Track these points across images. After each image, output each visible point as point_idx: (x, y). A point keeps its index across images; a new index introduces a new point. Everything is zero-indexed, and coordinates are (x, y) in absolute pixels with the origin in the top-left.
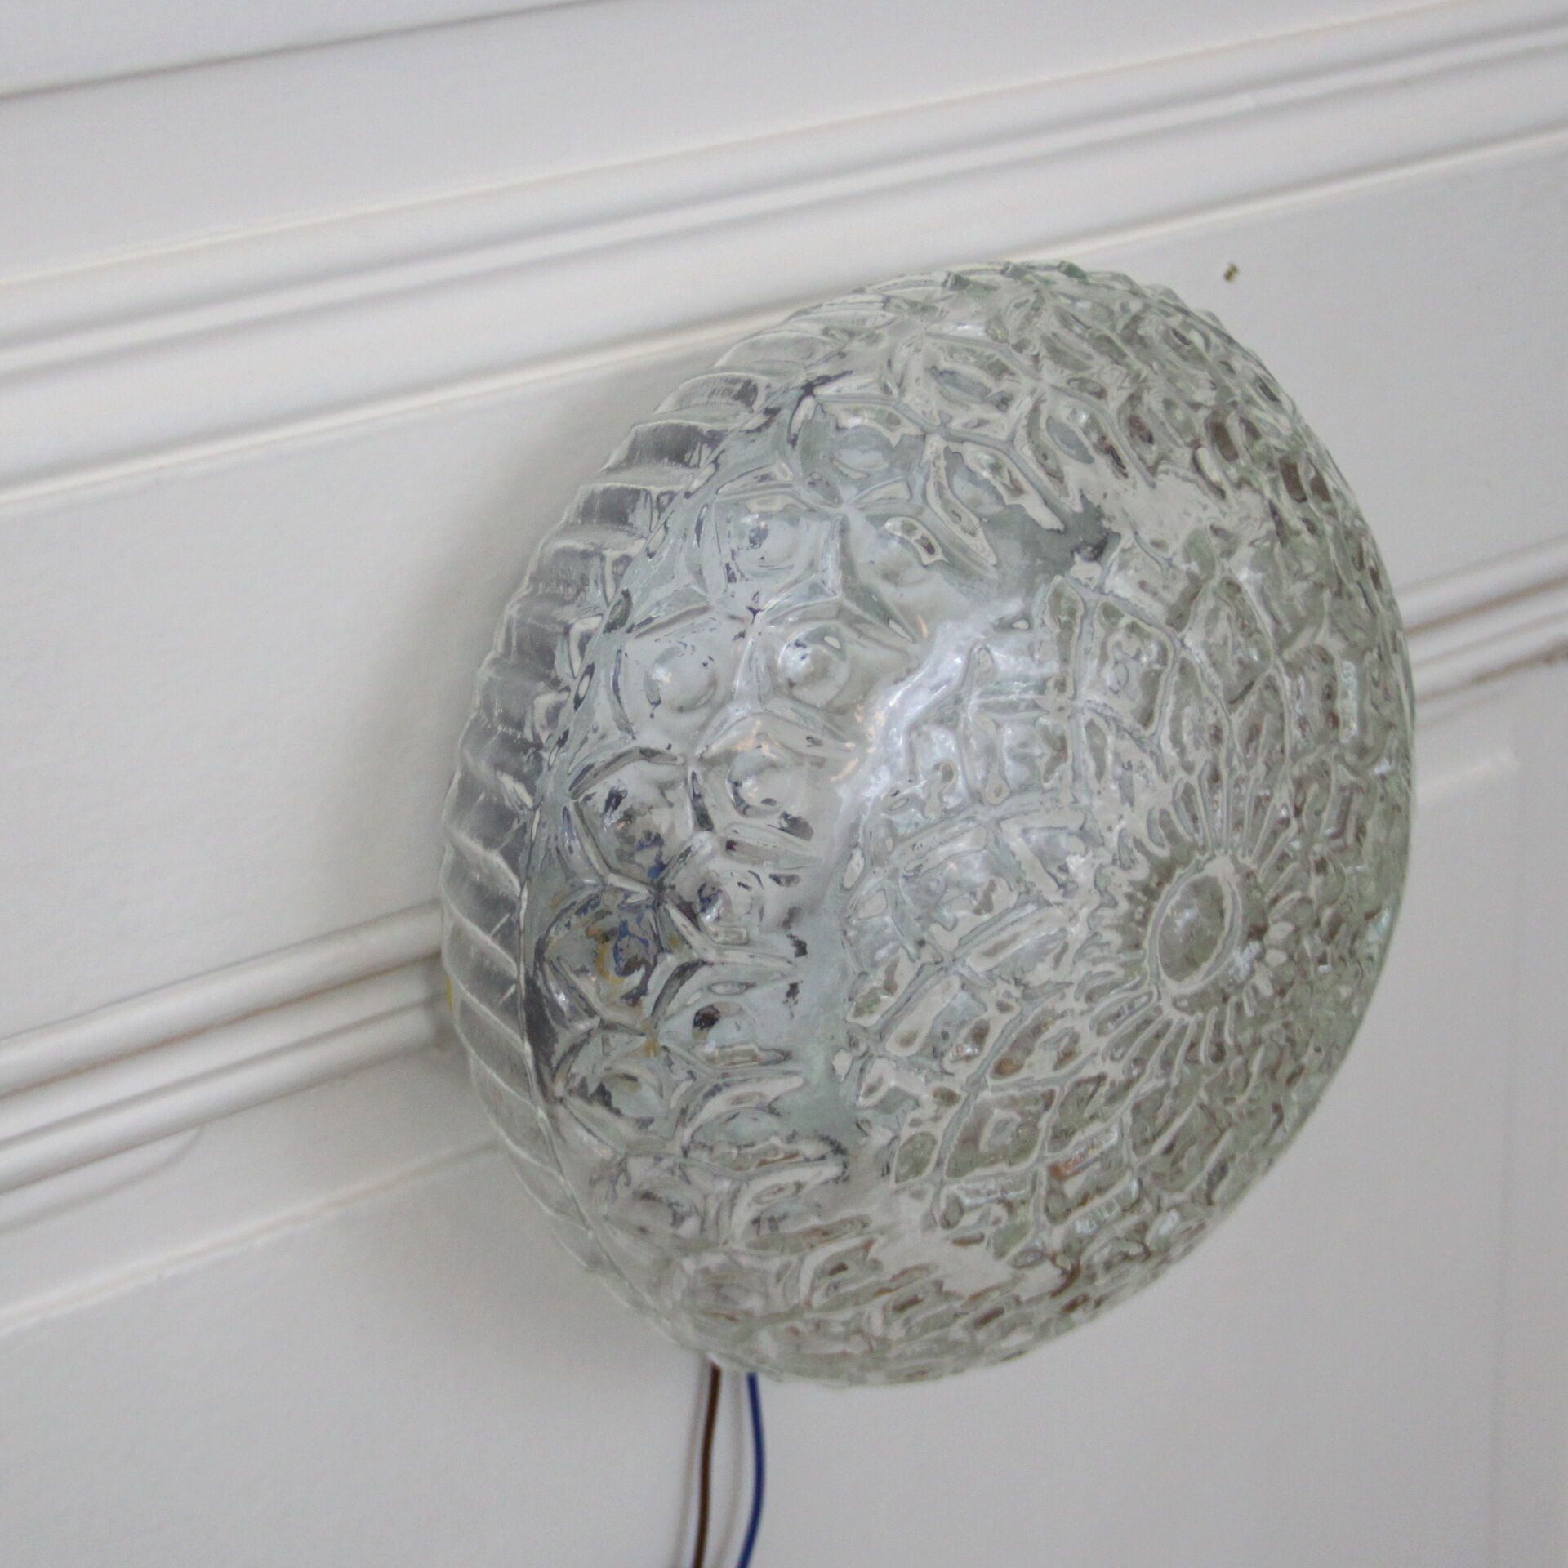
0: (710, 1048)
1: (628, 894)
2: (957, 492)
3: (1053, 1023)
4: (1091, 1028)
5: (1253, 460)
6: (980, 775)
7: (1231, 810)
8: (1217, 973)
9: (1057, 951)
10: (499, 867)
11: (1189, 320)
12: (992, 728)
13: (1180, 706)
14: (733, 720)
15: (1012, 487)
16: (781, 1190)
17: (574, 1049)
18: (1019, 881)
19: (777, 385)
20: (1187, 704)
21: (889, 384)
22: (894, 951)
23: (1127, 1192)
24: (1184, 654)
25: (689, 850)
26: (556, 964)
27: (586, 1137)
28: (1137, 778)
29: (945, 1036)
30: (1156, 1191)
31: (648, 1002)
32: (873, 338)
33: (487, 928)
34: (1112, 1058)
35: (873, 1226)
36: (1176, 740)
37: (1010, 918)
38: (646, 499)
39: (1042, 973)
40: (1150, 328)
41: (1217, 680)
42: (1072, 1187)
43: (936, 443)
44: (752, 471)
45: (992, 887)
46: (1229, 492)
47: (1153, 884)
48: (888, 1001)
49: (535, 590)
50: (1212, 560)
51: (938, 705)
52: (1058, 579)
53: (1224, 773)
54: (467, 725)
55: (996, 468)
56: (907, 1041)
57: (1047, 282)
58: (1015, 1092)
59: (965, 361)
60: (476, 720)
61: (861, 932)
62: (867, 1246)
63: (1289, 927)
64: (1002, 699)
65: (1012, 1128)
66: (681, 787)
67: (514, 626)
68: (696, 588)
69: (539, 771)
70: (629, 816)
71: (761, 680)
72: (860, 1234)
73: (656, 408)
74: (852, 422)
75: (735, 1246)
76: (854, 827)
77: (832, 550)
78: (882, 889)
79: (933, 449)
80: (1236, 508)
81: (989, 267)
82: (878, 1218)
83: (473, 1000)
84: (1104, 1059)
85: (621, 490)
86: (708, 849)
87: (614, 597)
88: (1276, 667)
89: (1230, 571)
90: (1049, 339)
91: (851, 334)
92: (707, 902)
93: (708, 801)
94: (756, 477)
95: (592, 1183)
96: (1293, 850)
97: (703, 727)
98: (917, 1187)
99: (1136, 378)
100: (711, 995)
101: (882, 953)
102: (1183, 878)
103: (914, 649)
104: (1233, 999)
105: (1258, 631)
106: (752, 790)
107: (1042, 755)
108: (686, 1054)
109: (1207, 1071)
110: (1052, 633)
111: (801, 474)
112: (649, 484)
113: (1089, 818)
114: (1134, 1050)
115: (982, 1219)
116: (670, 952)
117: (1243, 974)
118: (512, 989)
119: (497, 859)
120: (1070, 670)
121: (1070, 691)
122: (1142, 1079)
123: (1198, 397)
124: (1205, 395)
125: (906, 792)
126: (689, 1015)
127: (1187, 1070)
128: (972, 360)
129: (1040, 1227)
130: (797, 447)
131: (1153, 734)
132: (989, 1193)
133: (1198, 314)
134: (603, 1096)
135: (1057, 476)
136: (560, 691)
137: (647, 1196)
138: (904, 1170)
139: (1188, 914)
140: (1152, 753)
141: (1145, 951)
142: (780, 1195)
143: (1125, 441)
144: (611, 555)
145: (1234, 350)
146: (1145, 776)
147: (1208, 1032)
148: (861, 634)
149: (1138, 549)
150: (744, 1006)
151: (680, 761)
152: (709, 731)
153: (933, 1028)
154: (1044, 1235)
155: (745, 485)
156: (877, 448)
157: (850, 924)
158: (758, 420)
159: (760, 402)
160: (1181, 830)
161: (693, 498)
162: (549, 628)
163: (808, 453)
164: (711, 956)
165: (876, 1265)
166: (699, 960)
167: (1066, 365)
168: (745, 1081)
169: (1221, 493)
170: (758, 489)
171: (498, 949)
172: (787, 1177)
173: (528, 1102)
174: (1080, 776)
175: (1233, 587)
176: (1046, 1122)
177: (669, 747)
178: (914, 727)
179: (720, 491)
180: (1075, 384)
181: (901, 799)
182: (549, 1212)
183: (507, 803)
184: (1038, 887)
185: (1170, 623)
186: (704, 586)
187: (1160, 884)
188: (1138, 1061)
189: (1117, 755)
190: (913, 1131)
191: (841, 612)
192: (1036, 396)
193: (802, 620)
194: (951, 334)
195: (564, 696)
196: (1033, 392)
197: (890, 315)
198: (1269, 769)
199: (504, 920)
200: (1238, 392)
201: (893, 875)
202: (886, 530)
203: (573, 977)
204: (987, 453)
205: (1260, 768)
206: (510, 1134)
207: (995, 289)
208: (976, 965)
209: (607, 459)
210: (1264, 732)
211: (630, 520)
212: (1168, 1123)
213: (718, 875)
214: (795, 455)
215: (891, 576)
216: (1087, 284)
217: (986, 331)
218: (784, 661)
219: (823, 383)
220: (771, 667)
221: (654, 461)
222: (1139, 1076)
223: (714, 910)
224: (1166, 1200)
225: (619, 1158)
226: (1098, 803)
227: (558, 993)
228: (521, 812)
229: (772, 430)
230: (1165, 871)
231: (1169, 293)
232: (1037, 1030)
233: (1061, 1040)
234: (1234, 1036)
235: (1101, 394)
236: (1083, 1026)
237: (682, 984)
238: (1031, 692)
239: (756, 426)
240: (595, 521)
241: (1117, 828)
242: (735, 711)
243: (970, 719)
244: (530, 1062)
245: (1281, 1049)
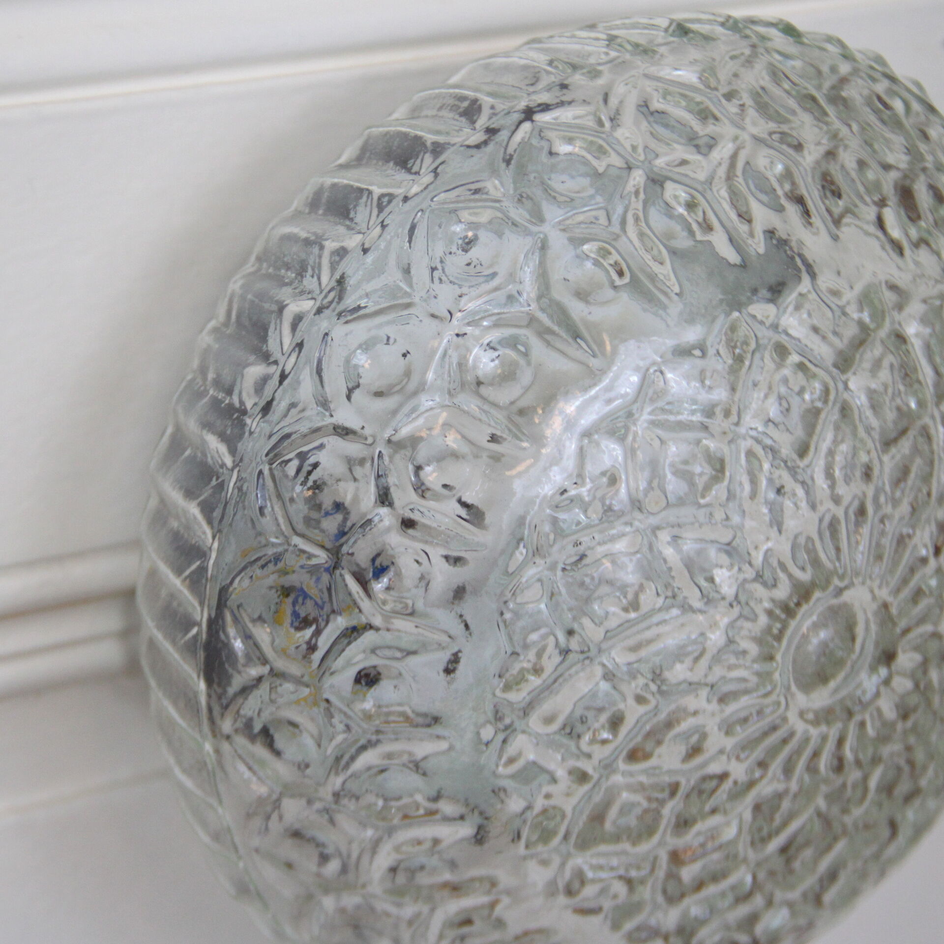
0: (368, 705)
1: (310, 556)
2: (652, 223)
3: (685, 719)
4: (720, 729)
5: (936, 223)
6: (642, 485)
7: (874, 544)
8: (844, 693)
9: (696, 654)
10: (195, 518)
11: (895, 88)
12: (657, 443)
13: (836, 442)
14: (422, 409)
15: (704, 225)
16: (419, 842)
17: (245, 691)
18: (667, 586)
19: (501, 106)
20: (842, 441)
21: (603, 118)
22: (544, 637)
23: (741, 883)
24: (846, 396)
25: (370, 521)
26: (236, 611)
27: (247, 774)
28: (788, 504)
29: (583, 720)
30: (769, 887)
31: (317, 656)
32: (594, 74)
33: (179, 572)
34: (738, 758)
35: (501, 886)
36: (829, 474)
37: (656, 619)
38: (368, 197)
39: (679, 672)
40: (854, 92)
41: (875, 423)
42: (688, 873)
43: (638, 178)
44: (468, 184)
45: (641, 587)
46: (907, 251)
47: (792, 605)
48: (535, 681)
49: (259, 270)
50: (883, 312)
51: (611, 417)
52: (736, 314)
53: (870, 509)
54: (184, 384)
55: (691, 206)
56: (549, 720)
57: (763, 38)
58: (643, 779)
59: (677, 105)
60: (193, 380)
61: (517, 615)
62: (493, 905)
63: (918, 657)
64: (672, 418)
65: (638, 811)
66: (368, 465)
67: (236, 300)
68: (402, 285)
69: (241, 436)
70: (317, 487)
71: (452, 374)
72: (489, 892)
73: (390, 115)
74: (564, 148)
75: (370, 889)
76: (521, 521)
77: (531, 265)
78: (540, 580)
79: (636, 183)
80: (912, 266)
81: (712, 17)
82: (505, 879)
83: (159, 636)
84: (729, 758)
85: (347, 186)
86: (387, 522)
87: (327, 285)
88: (933, 417)
89: (900, 324)
90: (758, 94)
91: (575, 67)
92: (380, 572)
93: (392, 480)
94: (470, 190)
95: (249, 816)
96: (929, 587)
97: (395, 412)
98: (545, 856)
99: (835, 136)
100: (373, 657)
101: (534, 637)
102: (820, 601)
103: (594, 363)
104: (857, 718)
105: (919, 382)
106: (431, 476)
107: (701, 475)
108: (345, 709)
109: (826, 781)
110: (725, 362)
111: (511, 192)
112: (371, 185)
113: (739, 534)
114: (758, 753)
115: (603, 891)
116: (340, 614)
117: (868, 696)
118: (195, 630)
119: (194, 510)
120: (736, 399)
121: (734, 418)
122: (765, 781)
123: (891, 159)
124: (898, 158)
125: (572, 492)
126: (352, 672)
127: (807, 778)
128: (684, 103)
129: (656, 906)
130: (511, 167)
131: (808, 466)
132: (612, 869)
133: (903, 81)
134: (266, 736)
135: (746, 217)
136: (269, 364)
137: (297, 834)
138: (534, 838)
139: (823, 634)
140: (803, 483)
141: (778, 664)
142: (417, 848)
143: (816, 194)
144: (330, 245)
145: (932, 117)
146: (796, 504)
147: (830, 745)
148: (548, 344)
149: (813, 296)
150: (403, 672)
151: (370, 441)
152: (400, 416)
153: (573, 712)
154: (660, 915)
155: (458, 196)
156: (586, 175)
157: (508, 608)
158: (478, 137)
159: (482, 121)
160: (822, 556)
161: (409, 203)
162: (267, 306)
163: (521, 173)
164: (377, 621)
165: (500, 924)
166: (367, 624)
167: (770, 118)
168: (397, 739)
169: (899, 249)
170: (470, 200)
171: (186, 592)
172: (427, 832)
173: (198, 736)
174: (735, 496)
175: (901, 338)
176: (669, 810)
177: (363, 428)
178: (587, 434)
179: (435, 199)
180: (776, 137)
181: (566, 499)
182: (206, 839)
183: (209, 460)
184: (686, 593)
185: (835, 366)
186: (411, 286)
187: (798, 604)
188: (763, 765)
189: (770, 481)
190: (547, 803)
191: (532, 321)
192: (738, 142)
193: (496, 325)
194: (667, 77)
195: (272, 369)
196: (736, 138)
197: (613, 54)
198: (914, 510)
199: (194, 567)
200: (929, 158)
201: (552, 567)
202: (583, 252)
203: (250, 625)
204: (686, 192)
205: (905, 508)
206: (179, 762)
207: (713, 39)
208: (619, 657)
209: (339, 157)
210: (912, 475)
211: (352, 215)
212: (785, 824)
213: (392, 549)
214: (508, 174)
215: (582, 295)
216: (802, 43)
217: (700, 78)
218: (475, 361)
219: (542, 111)
220: (462, 365)
221: (380, 163)
222: (762, 777)
223: (386, 580)
224: (779, 895)
225: (274, 797)
226: (749, 524)
227: (235, 639)
228: (221, 471)
229: (491, 147)
230: (804, 593)
231: (879, 60)
232: (669, 724)
233: (691, 736)
234: (855, 752)
235: (799, 147)
236: (712, 726)
237: (349, 643)
238: (699, 414)
239: (476, 143)
240: (321, 212)
241: (765, 547)
242: (426, 402)
243: (640, 432)
244: (203, 699)
245: (899, 769)
